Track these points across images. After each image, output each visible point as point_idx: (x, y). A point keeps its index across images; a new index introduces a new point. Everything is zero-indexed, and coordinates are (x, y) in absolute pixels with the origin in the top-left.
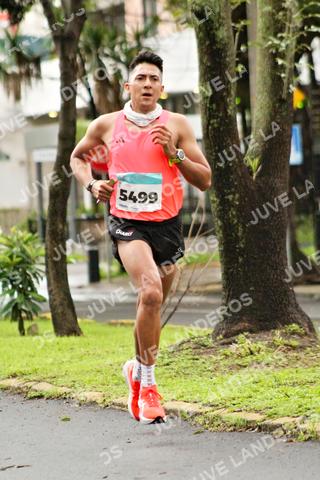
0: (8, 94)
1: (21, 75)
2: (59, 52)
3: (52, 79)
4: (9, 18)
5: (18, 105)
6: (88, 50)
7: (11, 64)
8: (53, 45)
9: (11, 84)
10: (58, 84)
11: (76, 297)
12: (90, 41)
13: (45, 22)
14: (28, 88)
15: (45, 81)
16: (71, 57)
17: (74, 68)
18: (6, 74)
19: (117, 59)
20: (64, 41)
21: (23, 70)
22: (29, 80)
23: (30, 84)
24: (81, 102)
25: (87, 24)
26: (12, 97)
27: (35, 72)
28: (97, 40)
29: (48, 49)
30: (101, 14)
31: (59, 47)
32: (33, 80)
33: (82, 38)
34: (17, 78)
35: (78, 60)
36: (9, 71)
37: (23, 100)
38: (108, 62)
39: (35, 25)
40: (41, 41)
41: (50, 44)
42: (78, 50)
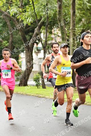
0: (36, 55)
3: (42, 53)
4: (36, 45)
6: (47, 49)
7: (36, 51)
11: (45, 83)
12: (47, 48)
13: (41, 45)
14: (39, 54)
16: (45, 50)
17: (45, 51)
19: (51, 50)
20: (44, 47)
21: (38, 52)
25: (47, 45)
27: (40, 52)
28: (49, 47)
30: (49, 44)
37: (38, 56)
38: (50, 51)
40: (40, 48)
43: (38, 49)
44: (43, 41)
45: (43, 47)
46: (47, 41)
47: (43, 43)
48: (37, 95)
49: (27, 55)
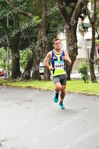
0: (82, 35)
1: (84, 31)
4: (81, 20)
5: (83, 37)
7: (82, 29)
9: (82, 33)
10: (91, 32)
11: (96, 76)
12: (98, 24)
13: (89, 20)
15: (89, 32)
17: (95, 29)
18: (81, 31)
23: (86, 33)
24: (96, 36)
25: (97, 20)
27: (87, 30)
32: (86, 32)
33: (96, 23)
34: (83, 31)
35: (95, 27)
39: (87, 21)
40: (88, 24)
41: (89, 24)
42: (95, 25)
43: (85, 26)
44: (91, 14)
45: (91, 23)
46: (97, 13)
47: (91, 16)
48: (84, 92)
49: (68, 36)
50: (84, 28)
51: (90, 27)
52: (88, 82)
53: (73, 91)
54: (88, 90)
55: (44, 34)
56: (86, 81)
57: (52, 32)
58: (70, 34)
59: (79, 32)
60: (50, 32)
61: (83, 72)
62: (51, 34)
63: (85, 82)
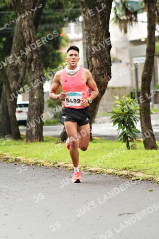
0: (121, 29)
1: (127, 20)
2: (147, 8)
3: (143, 22)
5: (126, 36)
7: (122, 15)
8: (144, 4)
9: (122, 25)
10: (146, 25)
11: (155, 130)
14: (131, 27)
15: (139, 23)
17: (154, 16)
18: (120, 20)
21: (128, 18)
22: (132, 22)
23: (132, 25)
24: (157, 33)
26: (123, 31)
27: (134, 18)
29: (141, 7)
31: (147, 6)
32: (133, 23)
33: (158, 1)
34: (125, 21)
35: (156, 13)
36: (122, 18)
37: (128, 33)
40: (137, 3)
41: (142, 4)
42: (156, 7)
43: (129, 9)
48: (125, 172)
49: (89, 31)
50: (128, 12)
51: (142, 12)
52: (134, 148)
53: (98, 169)
54: (135, 167)
55: (29, 26)
56: (131, 144)
57: (49, 22)
58: (94, 28)
59: (116, 22)
60: (44, 22)
61: (123, 122)
62: (47, 26)
63: (128, 146)
